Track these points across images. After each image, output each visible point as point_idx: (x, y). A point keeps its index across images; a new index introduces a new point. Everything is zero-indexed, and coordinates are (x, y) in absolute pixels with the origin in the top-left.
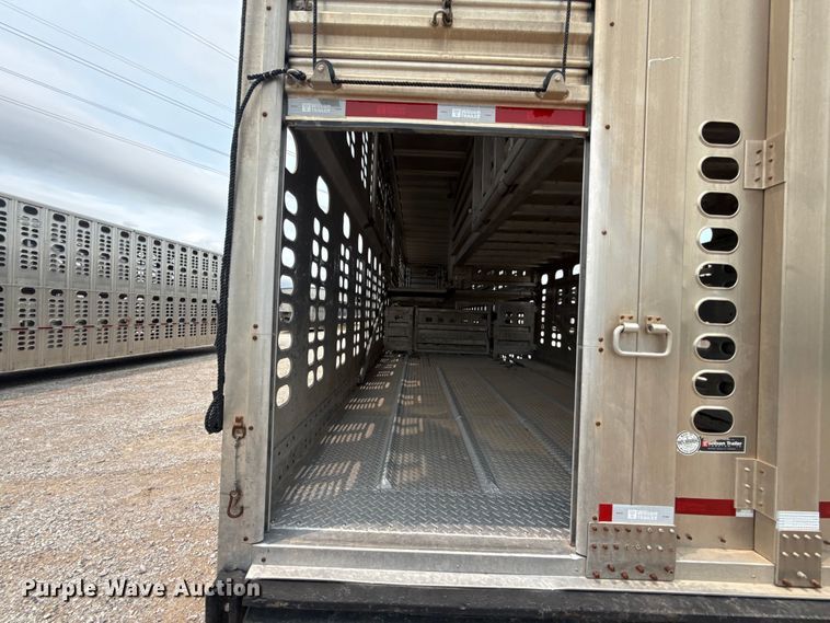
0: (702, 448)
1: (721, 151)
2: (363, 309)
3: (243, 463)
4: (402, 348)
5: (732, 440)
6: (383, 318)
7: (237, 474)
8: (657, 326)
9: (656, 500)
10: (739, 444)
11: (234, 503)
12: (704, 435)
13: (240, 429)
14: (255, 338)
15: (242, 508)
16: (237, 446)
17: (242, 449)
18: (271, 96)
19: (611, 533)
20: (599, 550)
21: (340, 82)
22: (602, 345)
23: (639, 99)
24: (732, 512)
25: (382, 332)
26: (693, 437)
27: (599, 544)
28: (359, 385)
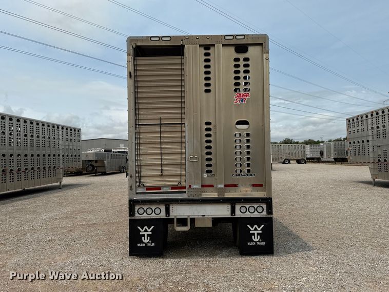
0: (208, 176)
1: (208, 127)
3: (132, 182)
5: (213, 175)
7: (131, 184)
8: (196, 156)
9: (198, 184)
12: (208, 174)
13: (131, 176)
15: (132, 189)
16: (131, 179)
19: (191, 189)
20: (189, 192)
22: (188, 160)
23: (192, 121)
26: (206, 174)
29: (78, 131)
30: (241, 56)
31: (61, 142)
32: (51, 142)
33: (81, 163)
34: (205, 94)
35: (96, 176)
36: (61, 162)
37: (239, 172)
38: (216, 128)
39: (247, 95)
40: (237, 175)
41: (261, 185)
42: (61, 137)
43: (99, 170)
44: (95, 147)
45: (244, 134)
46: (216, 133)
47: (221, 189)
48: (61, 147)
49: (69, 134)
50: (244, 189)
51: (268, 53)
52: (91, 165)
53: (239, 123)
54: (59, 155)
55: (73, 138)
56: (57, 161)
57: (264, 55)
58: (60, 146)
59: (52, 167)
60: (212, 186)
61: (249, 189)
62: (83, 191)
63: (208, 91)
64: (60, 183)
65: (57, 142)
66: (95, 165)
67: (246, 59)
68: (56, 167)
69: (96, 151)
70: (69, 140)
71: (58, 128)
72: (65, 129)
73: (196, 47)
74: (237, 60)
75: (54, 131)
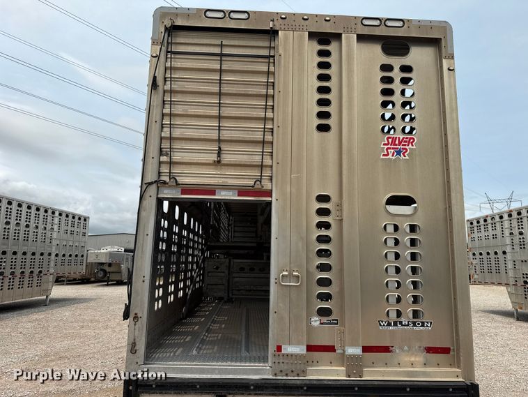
0: (321, 324)
1: (324, 206)
2: (187, 254)
3: (137, 331)
4: (220, 294)
5: (333, 320)
6: (204, 269)
7: (134, 336)
8: (295, 273)
9: (298, 343)
10: (336, 322)
11: (133, 348)
12: (321, 318)
13: (136, 318)
14: (144, 281)
15: (136, 351)
16: (135, 325)
17: (137, 326)
18: (153, 189)
19: (281, 357)
20: (276, 364)
21: (179, 184)
22: (276, 281)
23: (289, 190)
24: (334, 351)
25: (203, 281)
26: (317, 319)
27: (277, 361)
28: (181, 319)
29: (85, 220)
30: (397, 62)
31: (55, 235)
32: (39, 235)
33: (84, 267)
34: (316, 134)
35: (108, 285)
36: (52, 264)
37: (393, 315)
38: (341, 210)
39: (411, 141)
40: (389, 324)
41: (446, 351)
42: (56, 227)
43: (113, 277)
44: (112, 245)
45: (405, 226)
46: (341, 220)
47: (353, 358)
48: (54, 243)
49: (70, 223)
50: (407, 359)
51: (453, 58)
52: (101, 270)
53: (394, 201)
54: (50, 254)
55: (76, 229)
56: (45, 263)
57: (444, 61)
58: (53, 241)
59: (36, 271)
60: (331, 349)
61: (417, 359)
62: (78, 312)
63: (323, 128)
64: (47, 297)
65: (48, 234)
66: (108, 269)
67: (406, 69)
68: (43, 273)
69: (113, 250)
70: (69, 232)
71: (53, 213)
72: (64, 215)
73: (301, 37)
74: (386, 68)
75: (45, 218)
